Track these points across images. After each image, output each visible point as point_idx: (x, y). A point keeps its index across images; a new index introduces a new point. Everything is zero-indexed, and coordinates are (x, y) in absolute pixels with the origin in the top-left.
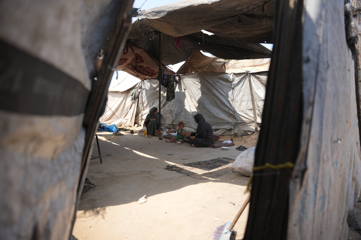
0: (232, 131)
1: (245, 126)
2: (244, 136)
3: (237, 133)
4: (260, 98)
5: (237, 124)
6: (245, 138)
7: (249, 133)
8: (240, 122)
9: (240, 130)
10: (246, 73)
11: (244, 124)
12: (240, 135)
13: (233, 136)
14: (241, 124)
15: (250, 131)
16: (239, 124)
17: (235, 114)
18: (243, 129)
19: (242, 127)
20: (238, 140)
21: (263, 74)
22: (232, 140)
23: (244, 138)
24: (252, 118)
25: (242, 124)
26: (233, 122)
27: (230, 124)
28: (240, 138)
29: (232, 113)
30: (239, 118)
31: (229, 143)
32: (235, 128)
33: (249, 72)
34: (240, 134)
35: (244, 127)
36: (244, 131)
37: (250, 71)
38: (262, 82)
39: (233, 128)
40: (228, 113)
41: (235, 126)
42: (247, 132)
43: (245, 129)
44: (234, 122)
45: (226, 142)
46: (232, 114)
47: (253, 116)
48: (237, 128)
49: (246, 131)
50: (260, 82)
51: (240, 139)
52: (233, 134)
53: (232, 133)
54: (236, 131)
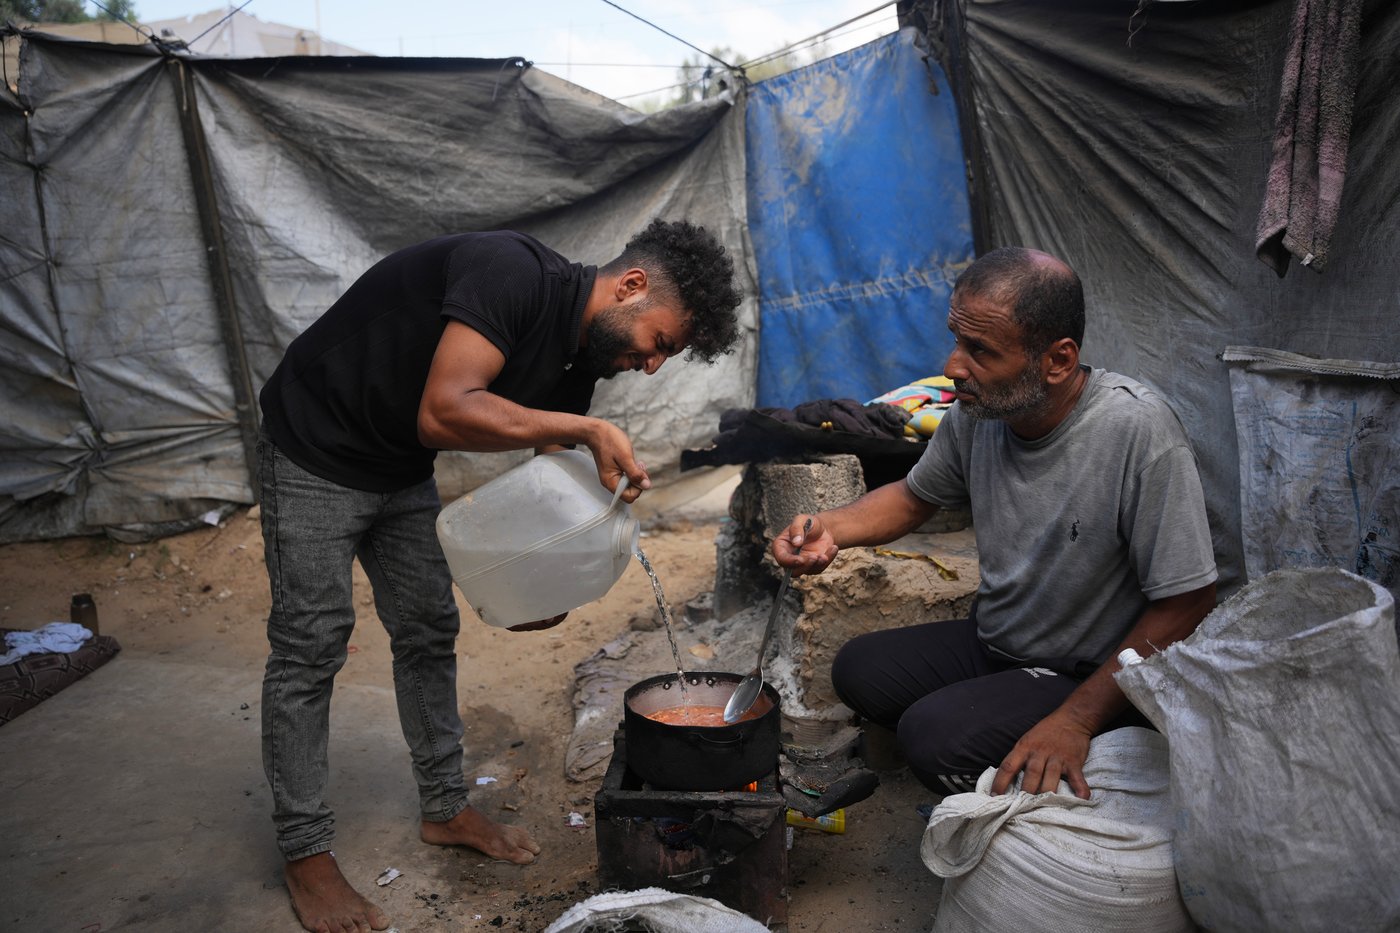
0: (63, 508)
1: (174, 467)
2: (172, 543)
3: (109, 519)
4: (296, 262)
5: (104, 454)
6: (182, 561)
7: (212, 518)
8: (124, 436)
9: (137, 501)
10: (151, 55)
11: (161, 452)
12: (138, 538)
13: (75, 544)
14: (136, 453)
15: (213, 503)
16: (125, 456)
17: (73, 378)
18: (160, 490)
19: (146, 478)
20: (132, 581)
21: (301, 75)
22: (82, 610)
23: (175, 560)
24: (218, 403)
25: (146, 450)
26: (66, 442)
27: (39, 458)
28: (142, 562)
29: (45, 369)
30: (110, 406)
31: (66, 648)
32: (85, 486)
33: (183, 53)
34: (139, 527)
35: (166, 474)
36: (167, 502)
37: (186, 40)
38: (299, 139)
39: (71, 490)
40: (15, 368)
41: (85, 470)
42: (193, 507)
43: (175, 491)
44: (72, 442)
45: (34, 647)
46: (48, 380)
47: (227, 390)
48: (110, 486)
49: (181, 505)
50: (281, 136)
51: (144, 566)
52: (74, 532)
53: (70, 525)
54: (102, 505)
